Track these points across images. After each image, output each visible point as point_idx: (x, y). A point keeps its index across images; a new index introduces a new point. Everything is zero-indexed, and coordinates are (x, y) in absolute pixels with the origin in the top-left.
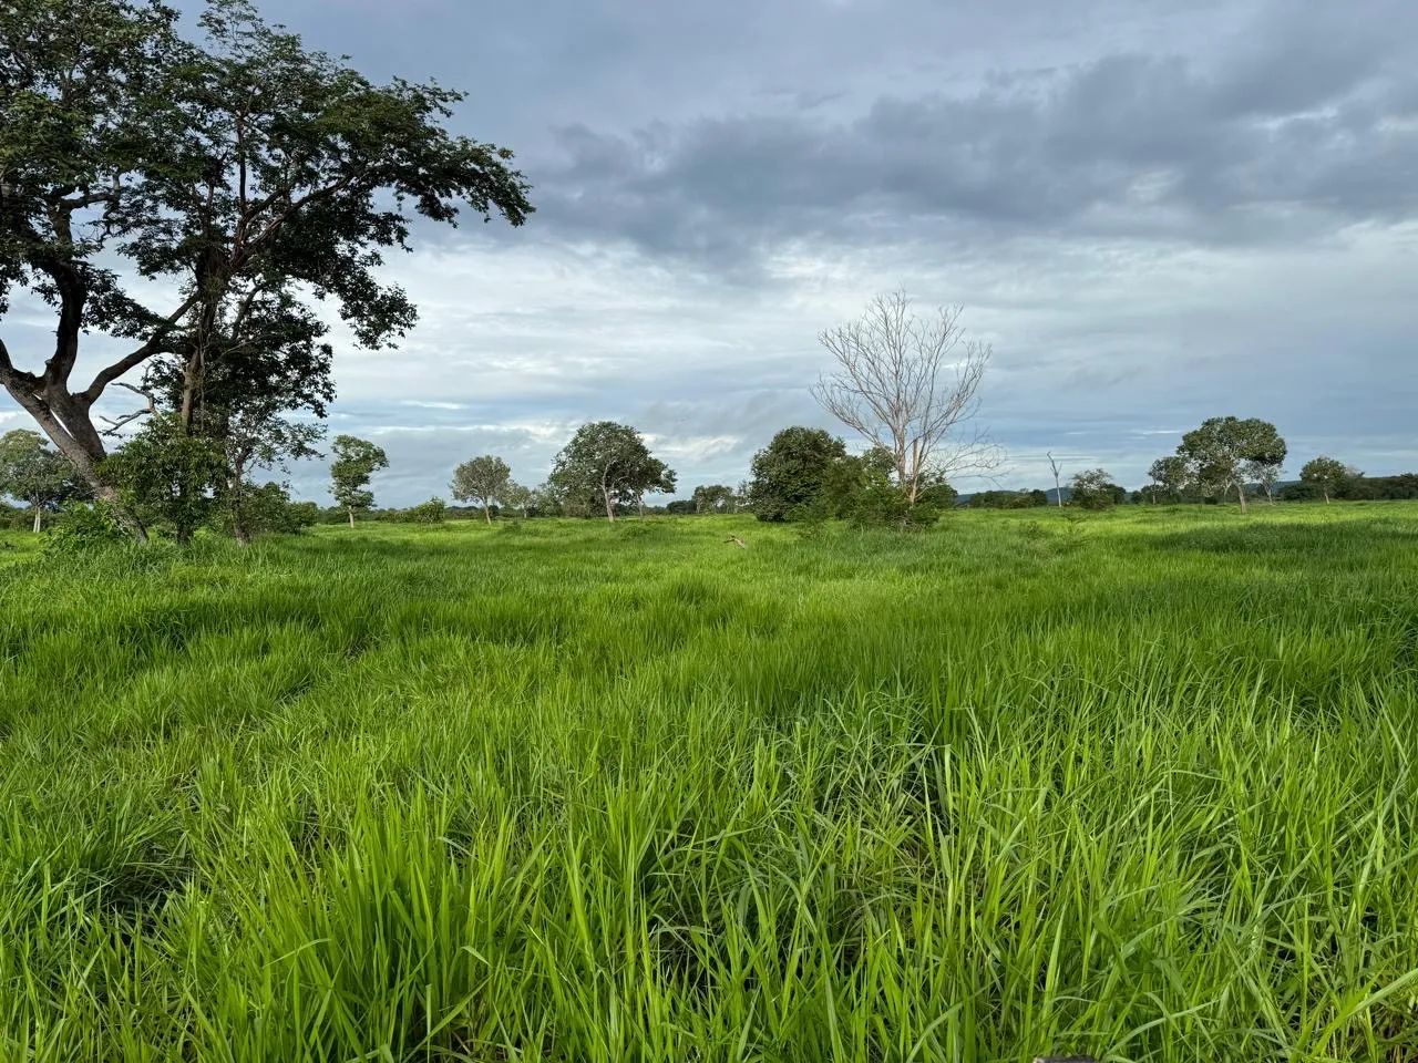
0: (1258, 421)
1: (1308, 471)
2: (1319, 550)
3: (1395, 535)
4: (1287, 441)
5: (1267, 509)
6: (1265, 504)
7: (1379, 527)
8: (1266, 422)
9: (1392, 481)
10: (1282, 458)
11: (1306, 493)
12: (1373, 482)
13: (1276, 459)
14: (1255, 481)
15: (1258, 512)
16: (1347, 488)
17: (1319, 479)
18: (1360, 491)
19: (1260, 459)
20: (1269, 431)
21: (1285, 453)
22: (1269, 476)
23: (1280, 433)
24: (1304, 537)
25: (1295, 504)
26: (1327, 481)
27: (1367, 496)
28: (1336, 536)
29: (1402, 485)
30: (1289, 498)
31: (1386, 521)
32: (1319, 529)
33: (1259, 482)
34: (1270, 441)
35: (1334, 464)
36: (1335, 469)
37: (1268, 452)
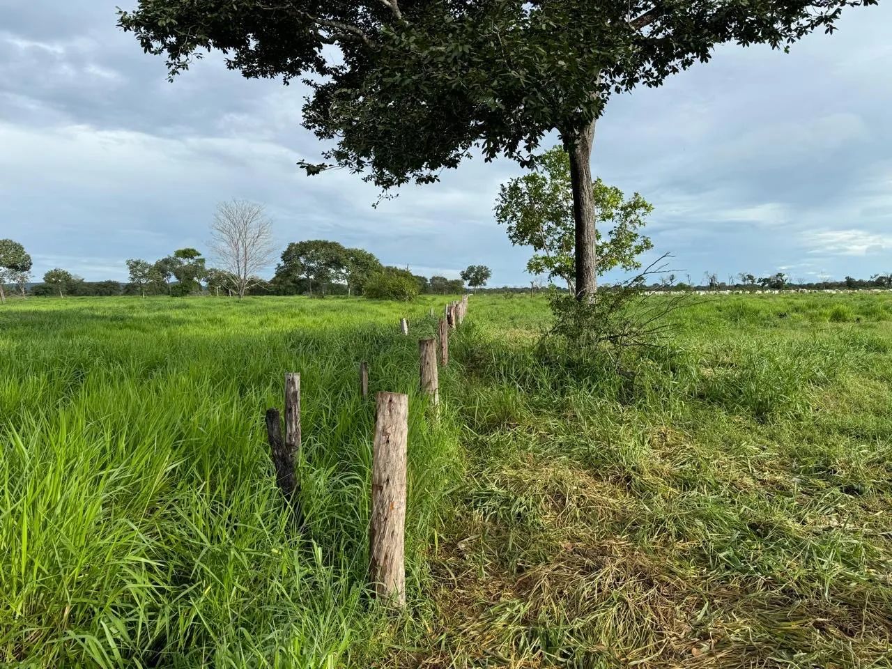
0: (11, 241)
1: (48, 277)
2: (46, 327)
3: (93, 317)
4: (32, 256)
5: (21, 302)
6: (19, 298)
7: (86, 312)
8: (17, 242)
9: (100, 285)
10: (29, 268)
11: (48, 290)
12: (89, 285)
13: (25, 268)
14: (13, 282)
15: (15, 303)
16: (75, 288)
17: (55, 282)
18: (82, 290)
19: (14, 267)
20: (18, 249)
21: (31, 264)
22: (22, 278)
23: (27, 251)
24: (36, 318)
25: (41, 298)
26: (60, 283)
27: (86, 294)
28: (59, 318)
29: (105, 287)
30: (37, 294)
31: (92, 308)
32: (46, 314)
33: (15, 282)
34: (20, 256)
35: (65, 273)
36: (66, 277)
37: (20, 264)
